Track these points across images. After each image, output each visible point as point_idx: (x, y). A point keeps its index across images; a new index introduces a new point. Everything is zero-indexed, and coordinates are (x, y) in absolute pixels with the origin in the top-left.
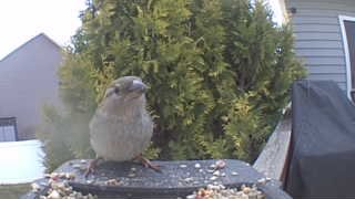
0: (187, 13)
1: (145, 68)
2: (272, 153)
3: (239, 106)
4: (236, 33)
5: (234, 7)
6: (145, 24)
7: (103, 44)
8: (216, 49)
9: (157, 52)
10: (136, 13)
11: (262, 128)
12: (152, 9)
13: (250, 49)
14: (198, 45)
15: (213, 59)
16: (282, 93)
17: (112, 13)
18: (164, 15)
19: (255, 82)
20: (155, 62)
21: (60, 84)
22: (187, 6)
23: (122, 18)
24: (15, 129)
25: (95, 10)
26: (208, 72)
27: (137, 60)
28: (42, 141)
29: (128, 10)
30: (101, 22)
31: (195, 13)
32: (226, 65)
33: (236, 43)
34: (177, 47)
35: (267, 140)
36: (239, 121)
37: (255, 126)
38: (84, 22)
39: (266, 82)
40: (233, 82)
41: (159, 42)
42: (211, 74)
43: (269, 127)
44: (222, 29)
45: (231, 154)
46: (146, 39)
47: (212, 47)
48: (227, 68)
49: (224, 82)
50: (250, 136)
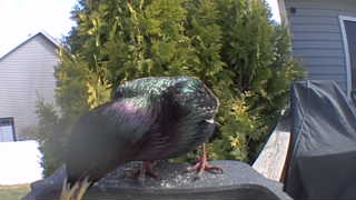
0: (183, 11)
1: (140, 68)
2: (272, 154)
3: (235, 106)
4: (231, 33)
5: (229, 7)
7: (97, 44)
8: (212, 48)
12: (144, 9)
14: (193, 44)
16: (280, 93)
17: (106, 13)
18: (158, 13)
20: (149, 62)
22: (183, 5)
23: (117, 18)
24: (13, 128)
26: (204, 71)
27: (132, 60)
28: (40, 142)
30: (94, 23)
31: (191, 13)
32: (223, 64)
33: (232, 44)
37: (252, 127)
38: (80, 22)
39: (263, 82)
40: (231, 82)
41: (153, 41)
42: (207, 74)
43: (267, 128)
44: (218, 27)
45: (227, 154)
47: (208, 46)
48: (224, 67)
49: (222, 82)
50: (247, 137)
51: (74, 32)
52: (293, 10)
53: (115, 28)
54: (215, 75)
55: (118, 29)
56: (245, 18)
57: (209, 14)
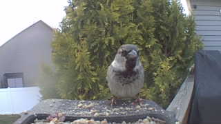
0: (132, 8)
1: (107, 42)
3: (163, 66)
4: (161, 21)
5: (160, 4)
6: (105, 15)
7: (79, 27)
8: (150, 31)
9: (114, 32)
10: (100, 8)
11: (177, 80)
12: (110, 5)
13: (170, 30)
14: (139, 28)
15: (148, 37)
16: (189, 58)
17: (85, 8)
18: (117, 9)
19: (174, 51)
20: (112, 38)
21: (53, 52)
22: (131, 4)
23: (91, 11)
24: (23, 80)
25: (74, 6)
26: (145, 44)
27: (101, 37)
28: (41, 87)
29: (95, 6)
30: (78, 14)
31: (136, 8)
32: (156, 40)
33: (162, 27)
34: (126, 29)
35: (180, 87)
36: (163, 76)
37: (173, 79)
38: (67, 13)
39: (181, 51)
40: (160, 51)
41: (114, 26)
42: (147, 46)
43: (181, 79)
44: (153, 18)
46: (107, 24)
47: (147, 29)
48: (157, 42)
49: (155, 51)
50: (170, 85)
54: (151, 47)
57: (148, 9)
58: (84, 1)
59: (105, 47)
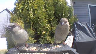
2: (68, 41)
4: (57, 9)
5: (56, 2)
14: (46, 12)
17: (23, 3)
18: (36, 3)
26: (49, 19)
27: (29, 16)
28: (6, 38)
30: (20, 6)
33: (57, 12)
40: (57, 22)
44: (53, 7)
48: (55, 18)
49: (54, 22)
51: (15, 8)
52: (75, 3)
53: (25, 7)
54: (52, 20)
55: (26, 8)
56: (60, 5)
57: (51, 3)
58: (23, 1)
59: (31, 20)
